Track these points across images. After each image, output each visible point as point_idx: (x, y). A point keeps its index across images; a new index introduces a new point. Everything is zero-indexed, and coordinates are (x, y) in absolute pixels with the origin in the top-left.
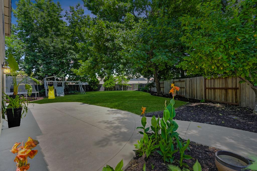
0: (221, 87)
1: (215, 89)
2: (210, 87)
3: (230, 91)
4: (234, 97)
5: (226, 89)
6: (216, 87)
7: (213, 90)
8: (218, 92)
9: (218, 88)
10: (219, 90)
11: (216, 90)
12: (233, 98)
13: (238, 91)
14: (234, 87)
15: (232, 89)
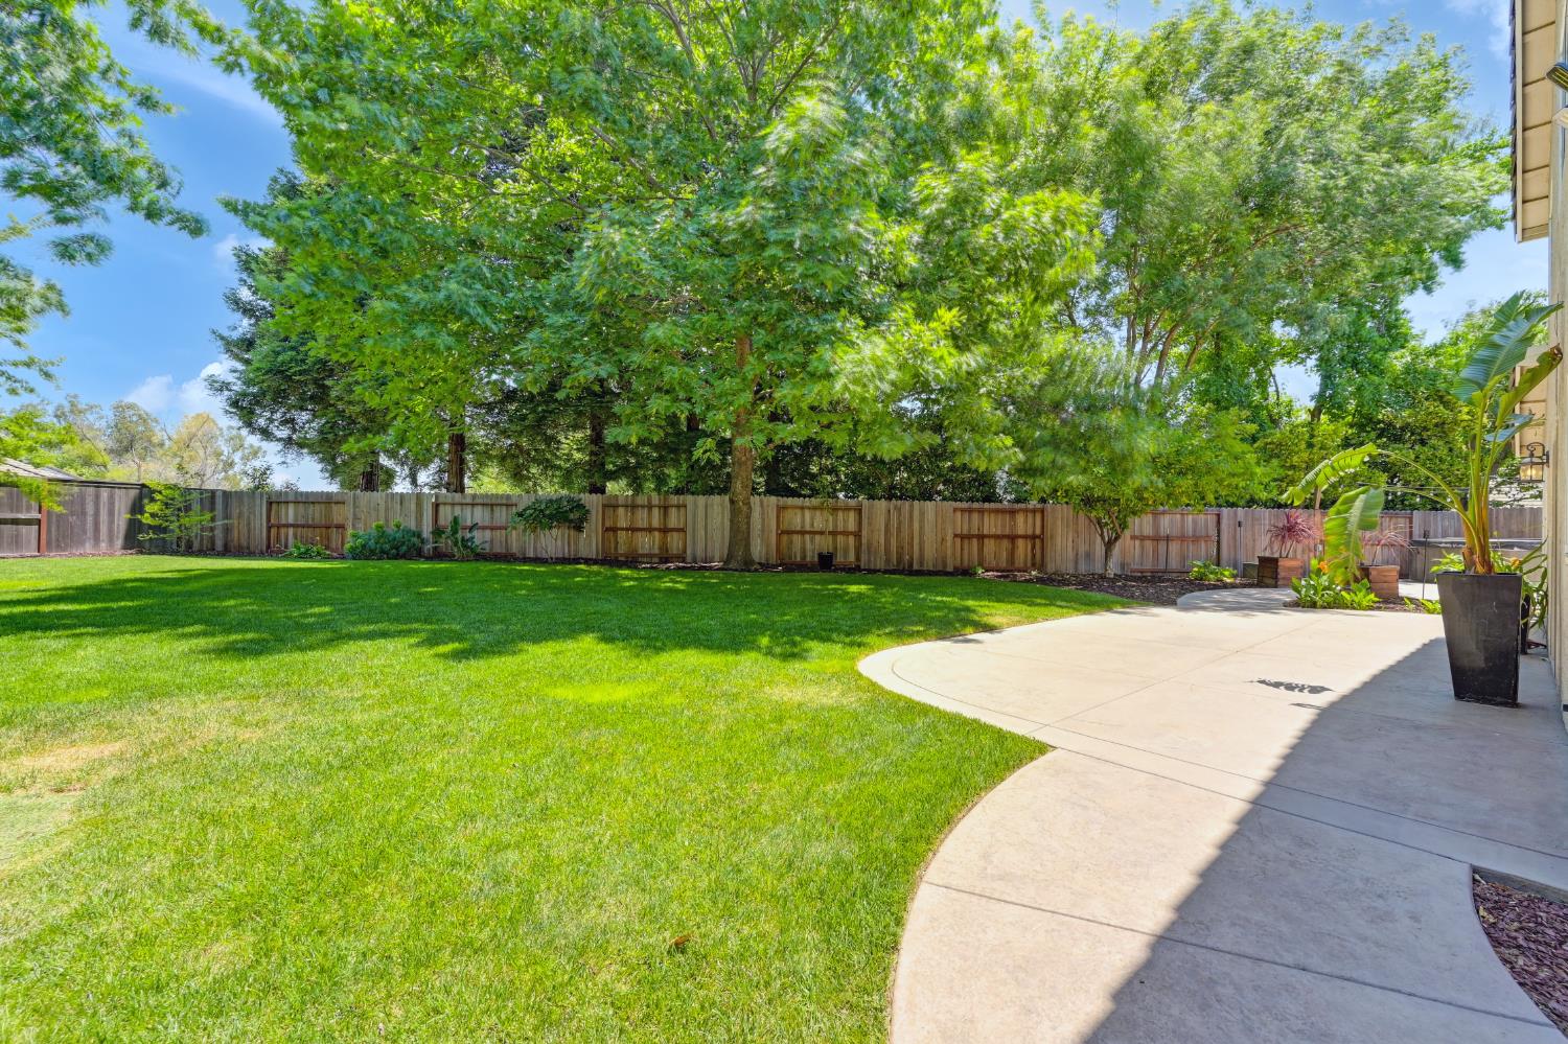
0: (999, 532)
1: (981, 537)
2: (965, 532)
3: (1020, 543)
4: (1029, 554)
5: (1013, 538)
6: (985, 532)
7: (975, 541)
8: (990, 545)
9: (989, 536)
10: (992, 541)
11: (986, 541)
12: (1026, 556)
13: (1038, 541)
14: (1030, 532)
15: (1025, 537)
